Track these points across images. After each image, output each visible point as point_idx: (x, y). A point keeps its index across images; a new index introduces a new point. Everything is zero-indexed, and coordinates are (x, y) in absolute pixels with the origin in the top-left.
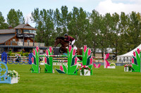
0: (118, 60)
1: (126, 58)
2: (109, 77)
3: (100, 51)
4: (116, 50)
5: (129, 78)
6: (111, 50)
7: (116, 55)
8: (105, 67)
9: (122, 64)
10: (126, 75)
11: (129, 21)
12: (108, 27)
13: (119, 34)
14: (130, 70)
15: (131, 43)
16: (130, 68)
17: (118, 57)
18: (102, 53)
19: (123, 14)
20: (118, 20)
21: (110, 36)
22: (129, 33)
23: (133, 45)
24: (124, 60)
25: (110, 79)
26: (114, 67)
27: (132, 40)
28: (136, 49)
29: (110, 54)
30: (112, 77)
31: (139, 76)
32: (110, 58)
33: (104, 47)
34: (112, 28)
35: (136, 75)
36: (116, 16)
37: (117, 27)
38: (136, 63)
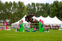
0: (12, 26)
1: (16, 25)
2: (7, 34)
3: (3, 21)
4: (11, 21)
5: (17, 35)
6: (8, 21)
7: (11, 23)
8: (5, 29)
9: (14, 28)
10: (16, 33)
11: (17, 6)
12: (7, 9)
13: (12, 13)
14: (18, 31)
15: (19, 17)
16: (18, 30)
17: (12, 24)
18: (4, 23)
19: (14, 2)
20: (12, 5)
21: (8, 13)
22: (17, 12)
23: (19, 18)
24: (15, 26)
25: (7, 35)
26: (10, 30)
27: (19, 16)
28: (21, 20)
29: (8, 23)
30: (8, 35)
31: (22, 33)
32: (8, 25)
33: (5, 19)
34: (9, 9)
35: (21, 33)
36: (11, 3)
37: (11, 9)
38: (21, 27)
